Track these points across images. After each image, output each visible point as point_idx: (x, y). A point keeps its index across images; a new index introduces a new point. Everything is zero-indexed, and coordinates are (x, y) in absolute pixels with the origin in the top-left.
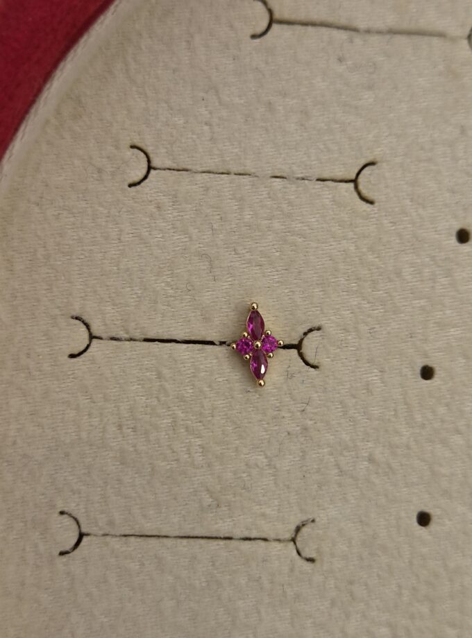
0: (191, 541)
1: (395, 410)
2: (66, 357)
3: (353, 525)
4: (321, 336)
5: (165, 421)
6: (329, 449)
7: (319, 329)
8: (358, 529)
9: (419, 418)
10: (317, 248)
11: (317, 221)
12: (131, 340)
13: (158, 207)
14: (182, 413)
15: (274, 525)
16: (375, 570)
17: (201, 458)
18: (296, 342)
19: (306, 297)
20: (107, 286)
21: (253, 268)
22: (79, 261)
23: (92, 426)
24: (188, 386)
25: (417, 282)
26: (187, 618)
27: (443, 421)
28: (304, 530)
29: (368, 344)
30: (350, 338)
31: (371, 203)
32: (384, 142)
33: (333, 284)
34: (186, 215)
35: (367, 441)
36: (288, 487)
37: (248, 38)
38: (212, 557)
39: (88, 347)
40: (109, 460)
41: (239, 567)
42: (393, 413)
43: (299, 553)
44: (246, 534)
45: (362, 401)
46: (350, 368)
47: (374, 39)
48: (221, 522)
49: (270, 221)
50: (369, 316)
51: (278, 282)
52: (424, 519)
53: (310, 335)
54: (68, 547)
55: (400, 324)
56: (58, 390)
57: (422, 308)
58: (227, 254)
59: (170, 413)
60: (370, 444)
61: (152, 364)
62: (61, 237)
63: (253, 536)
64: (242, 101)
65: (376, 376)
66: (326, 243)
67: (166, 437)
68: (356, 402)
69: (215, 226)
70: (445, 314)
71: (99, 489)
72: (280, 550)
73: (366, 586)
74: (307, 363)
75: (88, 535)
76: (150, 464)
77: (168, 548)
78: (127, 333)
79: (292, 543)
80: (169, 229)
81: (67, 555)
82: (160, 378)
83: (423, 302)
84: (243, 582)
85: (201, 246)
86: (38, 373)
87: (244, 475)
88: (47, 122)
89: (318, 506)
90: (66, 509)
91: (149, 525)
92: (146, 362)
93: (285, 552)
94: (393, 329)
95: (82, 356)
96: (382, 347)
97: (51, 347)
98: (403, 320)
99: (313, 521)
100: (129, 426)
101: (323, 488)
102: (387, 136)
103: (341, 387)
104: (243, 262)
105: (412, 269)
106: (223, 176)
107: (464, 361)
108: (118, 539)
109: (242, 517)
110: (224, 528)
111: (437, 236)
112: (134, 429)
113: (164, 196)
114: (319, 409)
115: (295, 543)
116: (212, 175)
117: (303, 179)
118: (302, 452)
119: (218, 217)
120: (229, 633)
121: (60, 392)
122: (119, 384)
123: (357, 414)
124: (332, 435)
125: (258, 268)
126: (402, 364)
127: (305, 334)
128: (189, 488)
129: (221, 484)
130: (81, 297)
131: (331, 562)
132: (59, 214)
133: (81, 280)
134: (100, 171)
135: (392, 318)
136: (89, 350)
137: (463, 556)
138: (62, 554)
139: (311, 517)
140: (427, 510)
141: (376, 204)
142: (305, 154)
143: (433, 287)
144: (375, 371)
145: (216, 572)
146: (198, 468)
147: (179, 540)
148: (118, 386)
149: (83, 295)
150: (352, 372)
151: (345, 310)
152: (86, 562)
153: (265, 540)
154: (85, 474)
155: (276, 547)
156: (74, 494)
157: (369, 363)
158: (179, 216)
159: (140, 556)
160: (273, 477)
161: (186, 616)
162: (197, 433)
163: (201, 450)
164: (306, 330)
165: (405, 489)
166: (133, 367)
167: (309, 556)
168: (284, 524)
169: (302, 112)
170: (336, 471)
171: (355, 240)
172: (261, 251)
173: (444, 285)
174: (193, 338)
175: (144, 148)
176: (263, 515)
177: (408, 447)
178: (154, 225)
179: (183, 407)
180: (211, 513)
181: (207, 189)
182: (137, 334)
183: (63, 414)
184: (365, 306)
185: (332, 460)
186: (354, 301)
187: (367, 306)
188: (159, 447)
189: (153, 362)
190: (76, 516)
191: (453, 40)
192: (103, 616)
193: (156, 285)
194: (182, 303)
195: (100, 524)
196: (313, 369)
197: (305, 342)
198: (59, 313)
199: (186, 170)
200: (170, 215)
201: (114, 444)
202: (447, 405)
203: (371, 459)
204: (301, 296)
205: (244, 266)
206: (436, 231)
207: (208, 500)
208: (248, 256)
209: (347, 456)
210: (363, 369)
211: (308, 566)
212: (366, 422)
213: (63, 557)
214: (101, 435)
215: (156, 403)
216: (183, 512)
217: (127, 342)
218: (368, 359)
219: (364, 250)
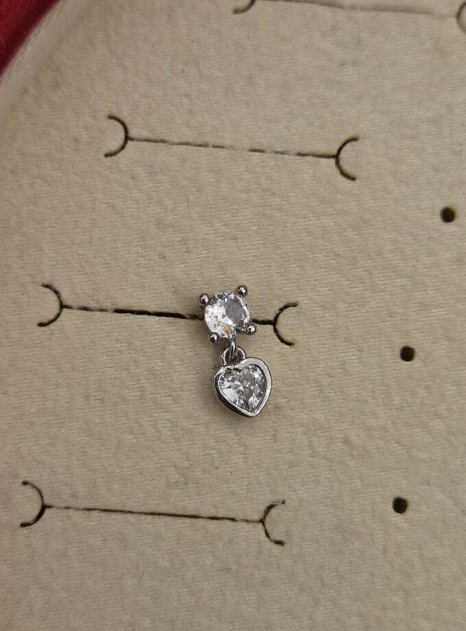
0: (156, 518)
1: (373, 391)
2: (35, 326)
3: (325, 508)
4: (297, 312)
5: (133, 394)
6: (302, 428)
7: (295, 305)
8: (330, 513)
9: (397, 400)
10: (295, 223)
11: (297, 196)
12: (102, 310)
13: (133, 178)
14: (152, 386)
15: (242, 504)
16: (348, 556)
17: (169, 433)
18: (271, 318)
19: (282, 273)
20: (79, 255)
21: (229, 241)
22: (51, 229)
23: (58, 395)
24: (158, 359)
25: (398, 260)
26: (149, 597)
27: (422, 404)
28: (273, 511)
29: (347, 322)
30: (327, 315)
31: (353, 179)
32: (368, 118)
33: (311, 260)
34: (162, 186)
35: (343, 422)
36: (258, 465)
37: (230, 13)
38: (177, 536)
39: (58, 315)
40: (75, 431)
41: (205, 547)
42: (370, 394)
43: (267, 535)
44: (213, 513)
45: (339, 381)
46: (327, 346)
47: (360, 15)
48: (187, 499)
49: (247, 195)
50: (348, 294)
51: (254, 256)
52: (400, 505)
53: (285, 311)
54: (30, 518)
55: (379, 303)
56: (25, 358)
57: (403, 287)
58: (203, 226)
59: (139, 385)
60: (345, 426)
61: (122, 336)
62: (35, 205)
63: (220, 515)
64: (222, 75)
65: (354, 355)
66: (305, 218)
67: (134, 410)
68: (332, 382)
69: (192, 198)
70: (427, 294)
71: (64, 460)
72: (248, 531)
73: (337, 572)
74: (282, 340)
75: (50, 507)
76: (116, 437)
77: (132, 524)
78: (98, 303)
79: (261, 525)
80: (144, 200)
81: (28, 527)
82: (129, 350)
83: (406, 282)
84: (209, 562)
85: (176, 217)
86: (6, 340)
87: (213, 452)
88: (25, 91)
89: (290, 487)
90: (29, 479)
91: (114, 498)
92: (117, 334)
93: (253, 533)
94: (373, 307)
95: (52, 325)
96: (361, 326)
97: (20, 314)
98: (383, 299)
99: (283, 502)
100: (96, 398)
101: (295, 468)
102: (370, 113)
103: (316, 366)
104: (220, 235)
105: (393, 247)
106: (201, 148)
107: (447, 343)
108: (81, 513)
109: (209, 495)
110: (191, 506)
111: (420, 215)
112: (102, 401)
113: (140, 167)
114: (293, 388)
115: (264, 525)
116: (189, 147)
117: (283, 153)
118: (274, 431)
119: (195, 189)
120: (192, 614)
121: (27, 360)
122: (88, 354)
123: (333, 394)
124: (306, 414)
125: (234, 241)
126: (381, 344)
127: (281, 310)
128: (157, 463)
129: (189, 461)
130: (53, 265)
131: (301, 546)
132: (34, 183)
133: (53, 248)
134: (76, 140)
135: (371, 297)
136: (59, 319)
137: (441, 546)
138: (24, 525)
139: (281, 498)
140: (404, 496)
141: (357, 181)
142: (286, 128)
143: (414, 266)
144: (353, 350)
145: (180, 551)
146: (165, 443)
147: (143, 517)
148: (87, 356)
149: (54, 263)
150: (329, 351)
151: (322, 287)
152: (47, 534)
153: (233, 520)
154: (50, 444)
155: (244, 528)
156: (38, 464)
157: (346, 341)
158: (154, 187)
159: (103, 531)
160: (243, 456)
161: (148, 595)
162: (165, 407)
163: (169, 425)
164: (282, 305)
165: (382, 474)
166: (104, 337)
167: (277, 539)
168: (253, 504)
169: (283, 86)
170: (310, 452)
171: (334, 216)
172: (237, 225)
173: (427, 264)
174: (165, 310)
175: (123, 118)
176: (233, 493)
177: (385, 430)
178: (129, 195)
179: (152, 381)
180: (179, 489)
181: (184, 161)
182: (109, 304)
183: (31, 382)
184: (343, 283)
185: (306, 440)
186: (333, 278)
187: (346, 283)
188: (127, 420)
189: (124, 333)
190: (39, 487)
191: (442, 17)
192: (63, 591)
193: (130, 255)
194: (154, 274)
195: (63, 497)
196: (288, 347)
197: (281, 318)
198: (30, 280)
199: (163, 141)
200: (146, 186)
201: (82, 415)
202: (427, 388)
203: (346, 441)
204: (278, 271)
205: (220, 239)
206: (419, 209)
207: (174, 476)
208: (223, 229)
209: (320, 437)
210: (339, 348)
211: (276, 549)
212: (342, 402)
213: (24, 528)
214: (67, 405)
215: (124, 374)
216: (148, 487)
217: (98, 313)
218: (345, 338)
219: (345, 226)
